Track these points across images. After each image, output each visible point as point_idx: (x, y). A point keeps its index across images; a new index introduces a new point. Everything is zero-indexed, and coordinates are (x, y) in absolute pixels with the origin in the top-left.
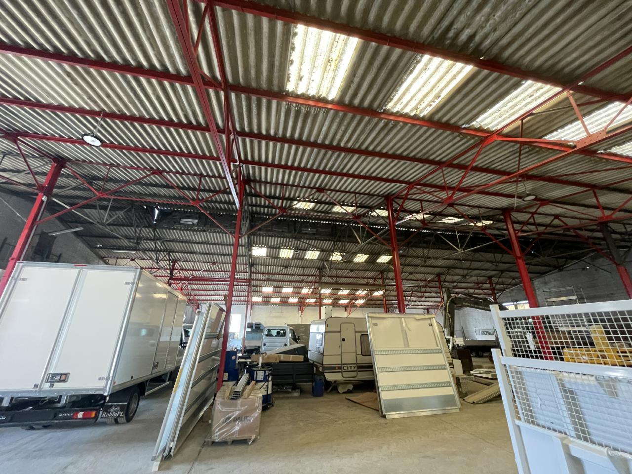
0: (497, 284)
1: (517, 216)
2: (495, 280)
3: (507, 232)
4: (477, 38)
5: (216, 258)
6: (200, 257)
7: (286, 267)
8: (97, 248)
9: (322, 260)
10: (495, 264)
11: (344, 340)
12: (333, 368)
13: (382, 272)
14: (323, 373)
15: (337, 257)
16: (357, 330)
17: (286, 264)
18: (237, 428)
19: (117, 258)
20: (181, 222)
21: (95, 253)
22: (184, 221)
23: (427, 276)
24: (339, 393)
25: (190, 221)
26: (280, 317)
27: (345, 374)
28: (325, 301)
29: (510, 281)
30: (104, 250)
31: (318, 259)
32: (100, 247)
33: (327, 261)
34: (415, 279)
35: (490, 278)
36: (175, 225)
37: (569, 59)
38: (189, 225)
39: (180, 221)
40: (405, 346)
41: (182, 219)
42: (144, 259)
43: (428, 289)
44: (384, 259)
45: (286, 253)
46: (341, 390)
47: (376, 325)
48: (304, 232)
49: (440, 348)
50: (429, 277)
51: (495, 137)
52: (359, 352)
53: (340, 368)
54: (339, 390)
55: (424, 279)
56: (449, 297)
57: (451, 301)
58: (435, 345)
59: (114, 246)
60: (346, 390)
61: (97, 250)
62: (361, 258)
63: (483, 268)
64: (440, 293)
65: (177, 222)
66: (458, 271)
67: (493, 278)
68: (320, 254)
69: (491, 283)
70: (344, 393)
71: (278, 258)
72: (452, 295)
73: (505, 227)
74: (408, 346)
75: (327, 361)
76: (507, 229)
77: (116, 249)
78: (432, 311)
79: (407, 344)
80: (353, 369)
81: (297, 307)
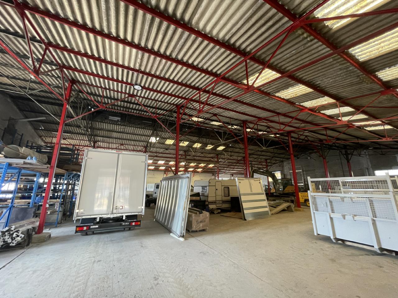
0: (269, 163)
1: (293, 135)
2: (269, 161)
3: (288, 141)
4: (321, 84)
5: (124, 142)
6: (114, 141)
7: (167, 149)
8: (40, 129)
9: (189, 147)
10: (273, 154)
11: (217, 190)
12: (212, 203)
13: (217, 155)
14: (208, 205)
15: (197, 145)
16: (222, 185)
17: (168, 147)
18: (201, 225)
19: (52, 137)
20: (110, 119)
21: (37, 133)
22: (111, 118)
23: (239, 157)
24: (215, 214)
25: (116, 119)
26: (153, 178)
27: (217, 205)
28: (181, 169)
29: (274, 162)
30: (44, 131)
31: (186, 146)
32: (42, 129)
33: (191, 147)
34: (233, 159)
35: (266, 160)
36: (106, 120)
37: (342, 94)
38: (115, 121)
39: (108, 118)
40: (251, 192)
41: (110, 117)
42: (73, 139)
43: (238, 164)
44: (221, 148)
45: (170, 142)
46: (215, 212)
47: (240, 182)
48: (184, 131)
49: (263, 192)
50: (239, 158)
51: (307, 110)
52: (223, 195)
53: (215, 202)
54: (215, 213)
55: (237, 159)
56: (252, 169)
57: (253, 171)
58: (262, 191)
59: (54, 129)
60: (217, 212)
61: (39, 131)
62: (209, 147)
63: (265, 155)
64: (244, 167)
65: (107, 118)
66: (254, 156)
67: (268, 160)
68: (189, 143)
69: (266, 163)
70: (217, 213)
71: (164, 144)
72: (253, 168)
73: (288, 139)
74: (252, 192)
75: (210, 199)
76: (288, 140)
77: (54, 131)
78: (234, 175)
79: (251, 191)
80: (220, 203)
81: (163, 172)
